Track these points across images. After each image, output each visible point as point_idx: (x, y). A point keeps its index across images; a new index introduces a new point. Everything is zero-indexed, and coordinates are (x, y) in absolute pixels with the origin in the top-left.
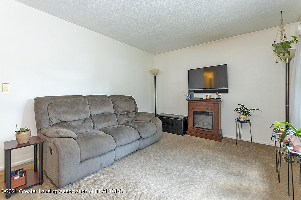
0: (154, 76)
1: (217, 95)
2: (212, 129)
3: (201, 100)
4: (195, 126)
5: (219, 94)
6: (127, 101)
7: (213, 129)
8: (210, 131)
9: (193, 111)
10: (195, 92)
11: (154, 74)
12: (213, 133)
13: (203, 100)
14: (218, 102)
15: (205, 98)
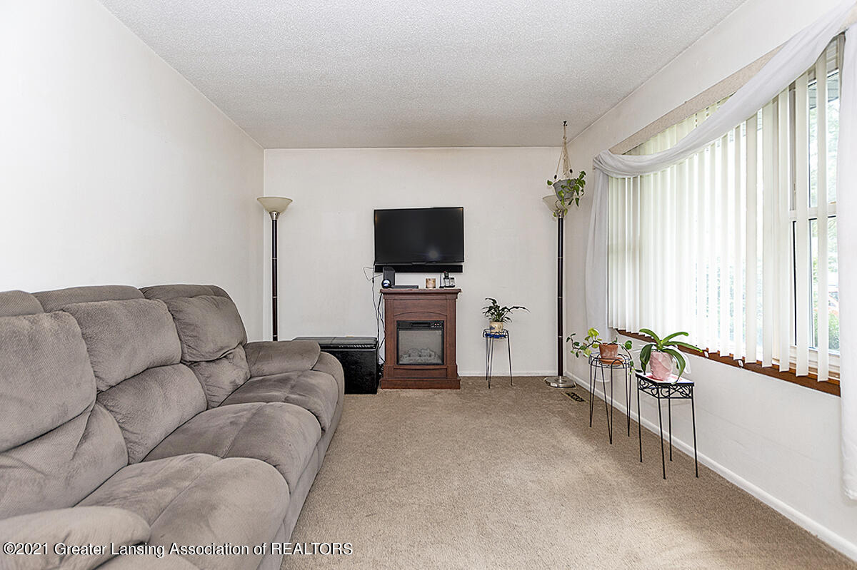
0: (272, 217)
1: (446, 277)
2: (440, 362)
3: (413, 292)
4: (401, 363)
5: (451, 275)
6: (220, 307)
7: (443, 361)
8: (438, 367)
9: (396, 322)
10: (396, 272)
11: (271, 210)
12: (441, 371)
13: (420, 291)
14: (455, 296)
15: (422, 286)
